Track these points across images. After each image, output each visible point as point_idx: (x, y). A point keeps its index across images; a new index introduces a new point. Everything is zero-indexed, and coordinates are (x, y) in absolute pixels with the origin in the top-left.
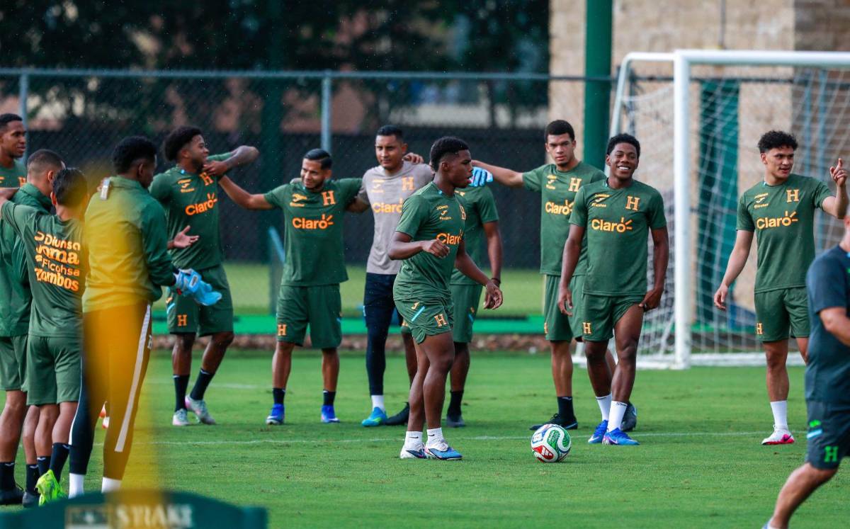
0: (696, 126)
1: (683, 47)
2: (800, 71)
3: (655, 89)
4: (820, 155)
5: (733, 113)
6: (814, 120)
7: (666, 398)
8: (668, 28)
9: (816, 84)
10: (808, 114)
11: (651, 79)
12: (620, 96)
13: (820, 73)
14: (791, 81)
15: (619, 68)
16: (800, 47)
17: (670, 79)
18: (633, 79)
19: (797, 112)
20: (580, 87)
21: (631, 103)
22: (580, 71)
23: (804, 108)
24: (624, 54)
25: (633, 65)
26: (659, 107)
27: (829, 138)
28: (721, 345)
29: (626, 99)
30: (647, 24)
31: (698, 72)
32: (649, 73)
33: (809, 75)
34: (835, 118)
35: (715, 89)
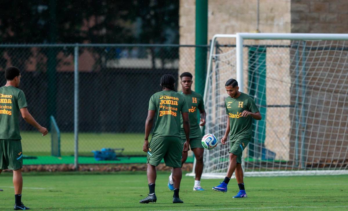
0: (246, 67)
1: (241, 31)
2: (293, 42)
3: (228, 50)
4: (303, 80)
5: (263, 61)
6: (300, 64)
7: (234, 192)
8: (233, 22)
9: (301, 48)
10: (298, 62)
11: (226, 46)
12: (211, 54)
13: (303, 43)
14: (289, 46)
15: (211, 41)
16: (293, 31)
17: (234, 46)
18: (217, 46)
19: (292, 60)
20: (193, 50)
21: (216, 57)
22: (193, 43)
23: (295, 59)
24: (213, 35)
25: (217, 40)
26: (229, 59)
27: (307, 72)
28: (255, 167)
29: (214, 55)
30: (224, 21)
31: (247, 42)
32: (224, 44)
33: (298, 44)
34: (309, 63)
35: (255, 50)
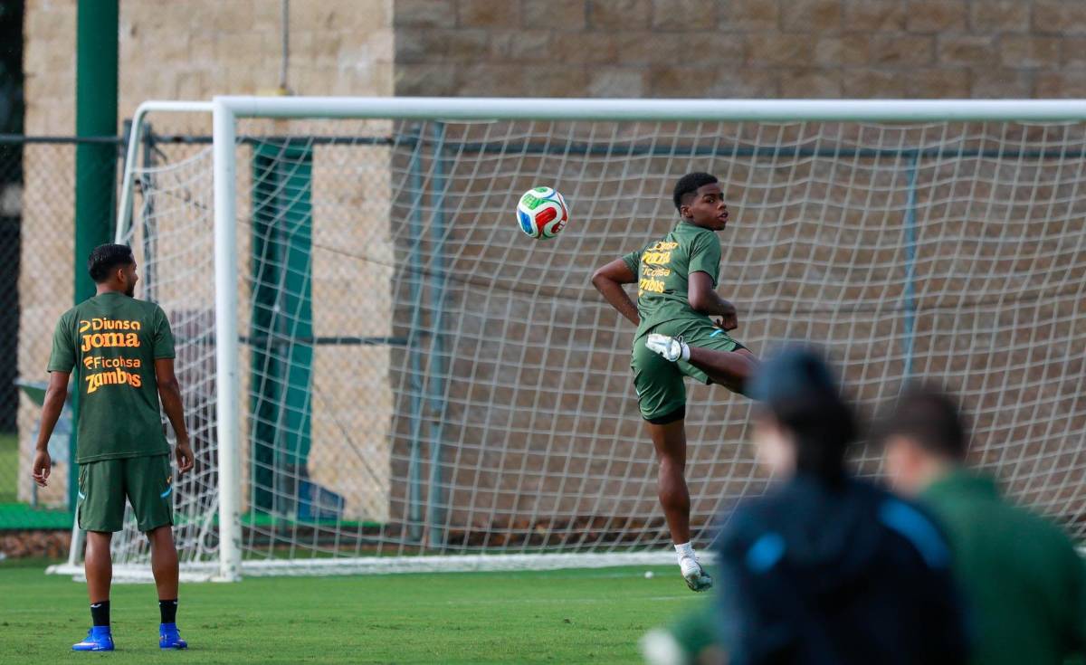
0: (246, 211)
1: (227, 91)
2: (403, 125)
3: (184, 155)
4: (435, 254)
5: (304, 189)
6: (425, 201)
7: (207, 627)
8: (202, 61)
9: (428, 145)
10: (418, 192)
11: (178, 140)
12: (130, 166)
13: (435, 129)
14: (390, 141)
15: (129, 123)
16: (403, 91)
17: (208, 140)
18: (150, 140)
19: (399, 188)
20: (70, 152)
21: (147, 177)
22: (69, 130)
23: (409, 183)
24: (137, 104)
25: (147, 120)
26: (190, 184)
27: (449, 227)
28: (278, 543)
29: (140, 171)
30: (170, 56)
31: (250, 129)
32: (173, 132)
33: (418, 132)
34: (457, 197)
35: (276, 155)
